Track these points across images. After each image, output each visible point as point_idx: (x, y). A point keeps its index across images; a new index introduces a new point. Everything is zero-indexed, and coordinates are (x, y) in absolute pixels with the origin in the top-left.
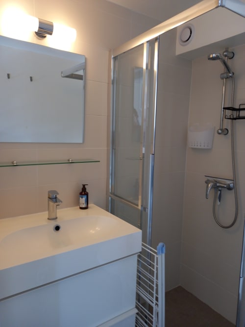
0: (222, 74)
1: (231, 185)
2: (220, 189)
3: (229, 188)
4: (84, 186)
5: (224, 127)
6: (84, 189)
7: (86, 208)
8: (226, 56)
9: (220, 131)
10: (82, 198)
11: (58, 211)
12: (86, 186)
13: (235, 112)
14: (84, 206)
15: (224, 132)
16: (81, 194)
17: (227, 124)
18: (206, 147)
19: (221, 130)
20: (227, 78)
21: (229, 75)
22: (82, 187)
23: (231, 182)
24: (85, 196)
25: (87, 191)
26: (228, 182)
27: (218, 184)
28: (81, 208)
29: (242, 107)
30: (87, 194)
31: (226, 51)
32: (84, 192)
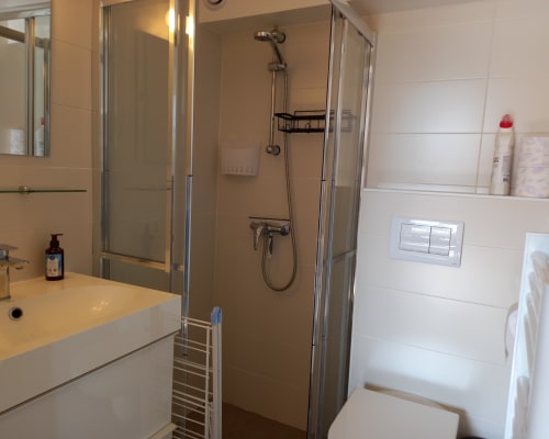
0: (270, 64)
1: (287, 228)
2: (271, 234)
3: (284, 233)
4: (54, 237)
5: (276, 143)
6: (54, 243)
7: (60, 278)
8: (275, 37)
9: (270, 149)
10: (52, 258)
11: (11, 284)
12: (59, 238)
13: (289, 122)
14: (57, 274)
15: (275, 150)
16: (49, 252)
17: (279, 138)
18: (249, 174)
19: (272, 147)
20: (278, 70)
21: (279, 66)
22: (50, 239)
23: (287, 223)
24: (59, 256)
25: (61, 246)
26: (282, 224)
27: (269, 228)
28: (50, 279)
29: (298, 114)
30: (62, 252)
31: (275, 30)
32: (54, 248)
